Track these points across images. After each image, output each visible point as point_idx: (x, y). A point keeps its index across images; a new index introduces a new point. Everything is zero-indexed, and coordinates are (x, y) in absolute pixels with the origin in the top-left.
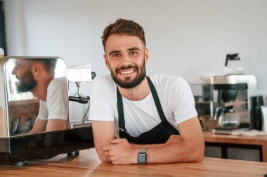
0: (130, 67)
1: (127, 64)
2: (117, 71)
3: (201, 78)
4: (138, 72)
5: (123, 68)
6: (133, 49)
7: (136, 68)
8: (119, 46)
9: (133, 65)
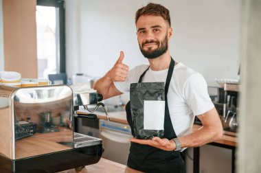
0: (152, 42)
1: (149, 39)
2: (143, 44)
3: (217, 82)
4: (159, 46)
5: (147, 42)
6: (156, 26)
7: (158, 43)
8: (145, 24)
9: (155, 40)
